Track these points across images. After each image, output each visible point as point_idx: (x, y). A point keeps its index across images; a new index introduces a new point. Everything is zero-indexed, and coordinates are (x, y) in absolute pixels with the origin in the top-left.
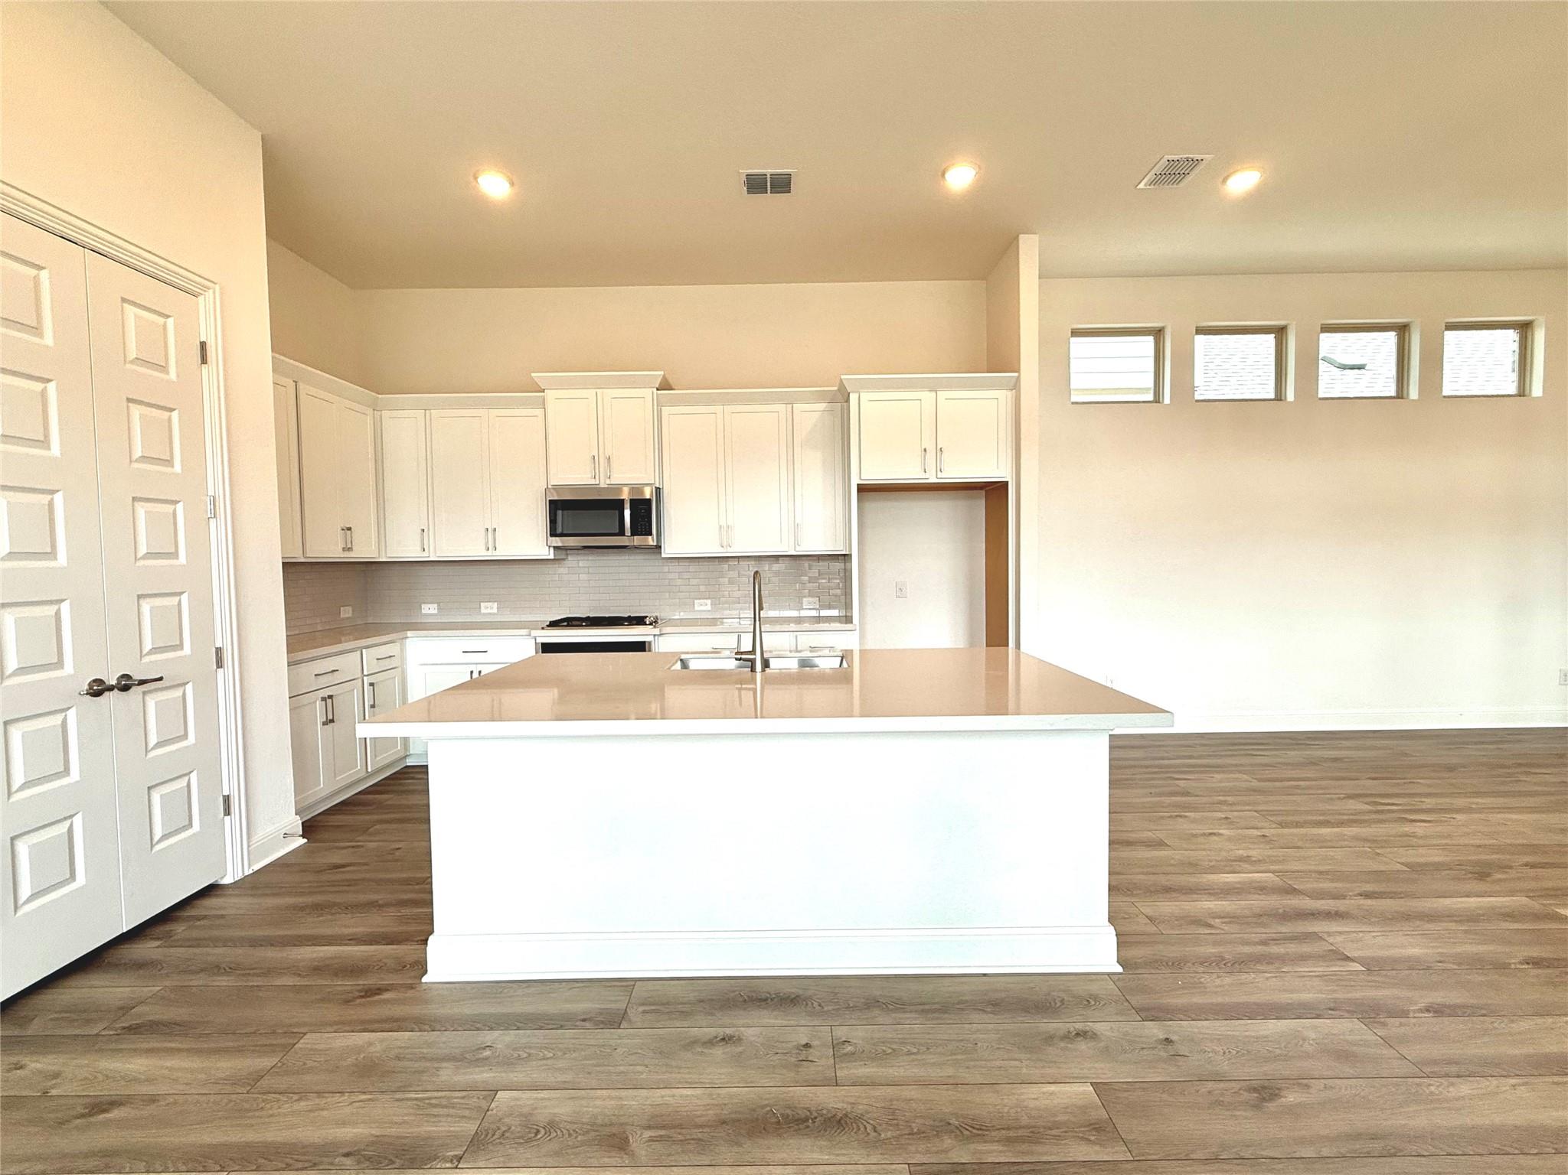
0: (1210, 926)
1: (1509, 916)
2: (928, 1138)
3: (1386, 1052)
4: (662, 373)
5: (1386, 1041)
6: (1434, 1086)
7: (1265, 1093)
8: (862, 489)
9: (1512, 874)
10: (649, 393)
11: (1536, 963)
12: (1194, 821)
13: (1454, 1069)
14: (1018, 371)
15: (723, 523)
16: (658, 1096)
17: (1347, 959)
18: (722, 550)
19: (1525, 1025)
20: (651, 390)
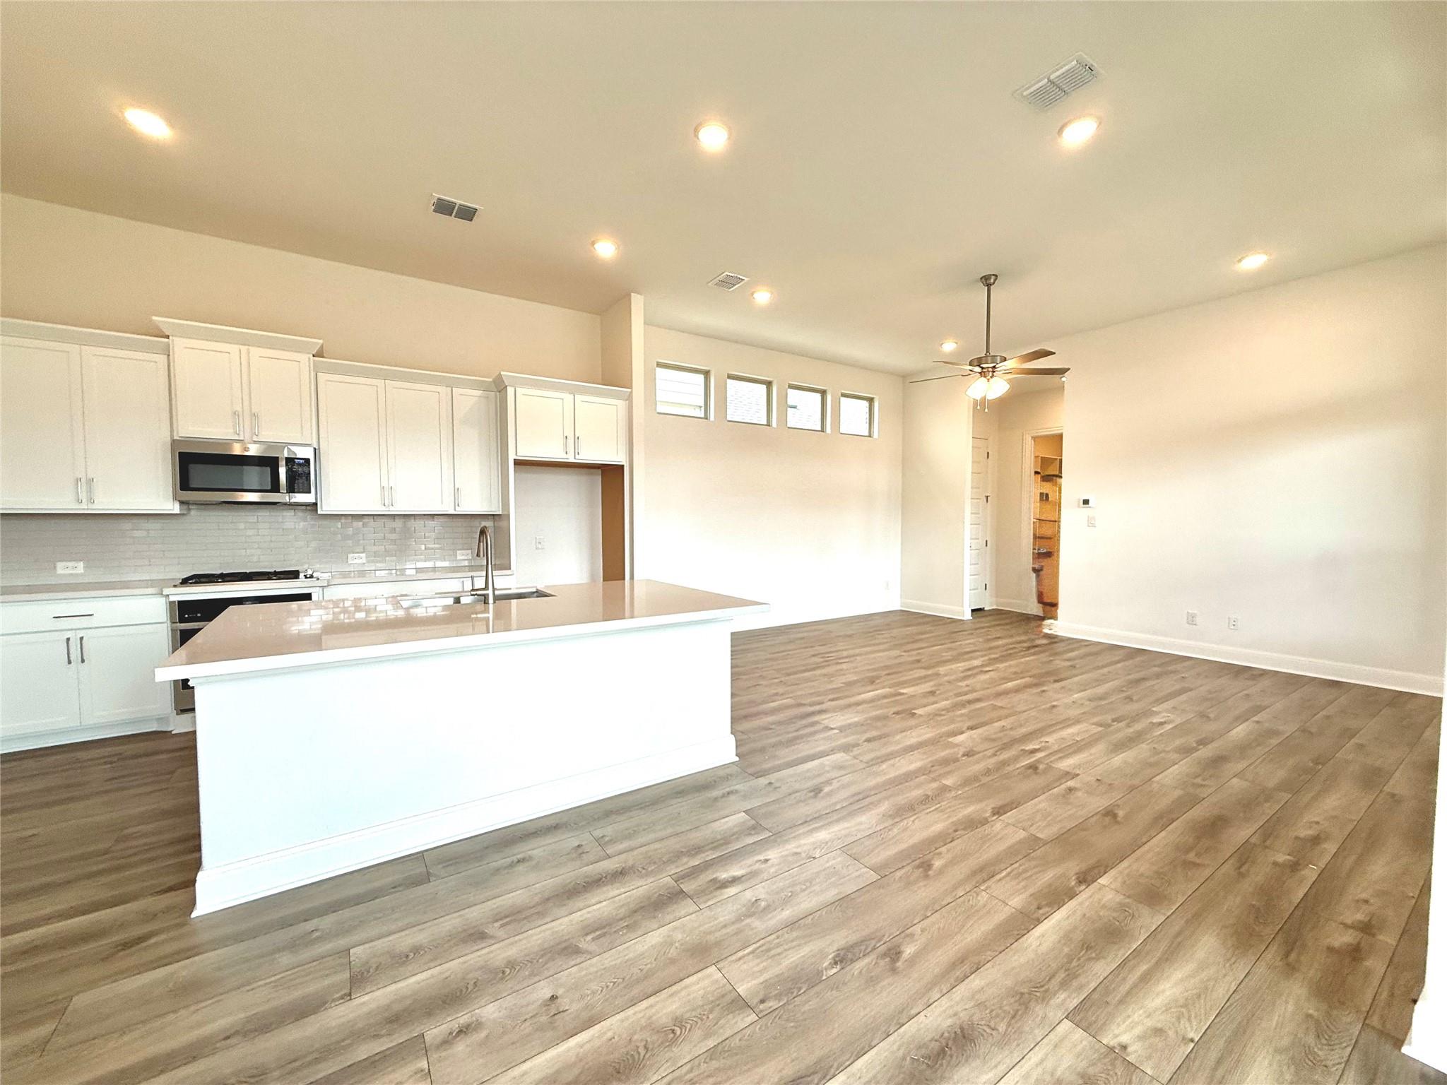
0: (771, 729)
1: (885, 697)
2: (674, 862)
3: (855, 761)
4: (321, 341)
5: (855, 757)
6: (875, 768)
7: (817, 791)
8: (517, 463)
9: (882, 679)
10: (305, 359)
11: (897, 713)
12: (746, 680)
13: (879, 760)
14: (631, 387)
15: (385, 484)
16: (491, 904)
17: (832, 729)
18: (384, 508)
19: (898, 737)
20: (308, 355)
